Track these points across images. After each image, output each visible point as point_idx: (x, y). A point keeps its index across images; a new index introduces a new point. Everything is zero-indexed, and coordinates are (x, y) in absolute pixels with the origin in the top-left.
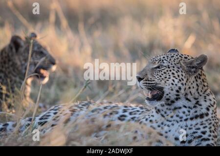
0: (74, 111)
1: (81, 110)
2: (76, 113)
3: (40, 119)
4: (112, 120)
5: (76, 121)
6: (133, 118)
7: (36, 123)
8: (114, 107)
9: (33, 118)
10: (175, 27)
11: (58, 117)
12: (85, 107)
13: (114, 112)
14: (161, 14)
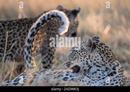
0: (35, 75)
1: (40, 74)
2: (37, 77)
3: (15, 81)
4: (59, 81)
5: (37, 82)
6: (72, 79)
7: (12, 84)
8: (60, 72)
9: (10, 80)
10: (97, 21)
11: (25, 79)
12: (42, 73)
13: (61, 75)
14: (88, 13)
